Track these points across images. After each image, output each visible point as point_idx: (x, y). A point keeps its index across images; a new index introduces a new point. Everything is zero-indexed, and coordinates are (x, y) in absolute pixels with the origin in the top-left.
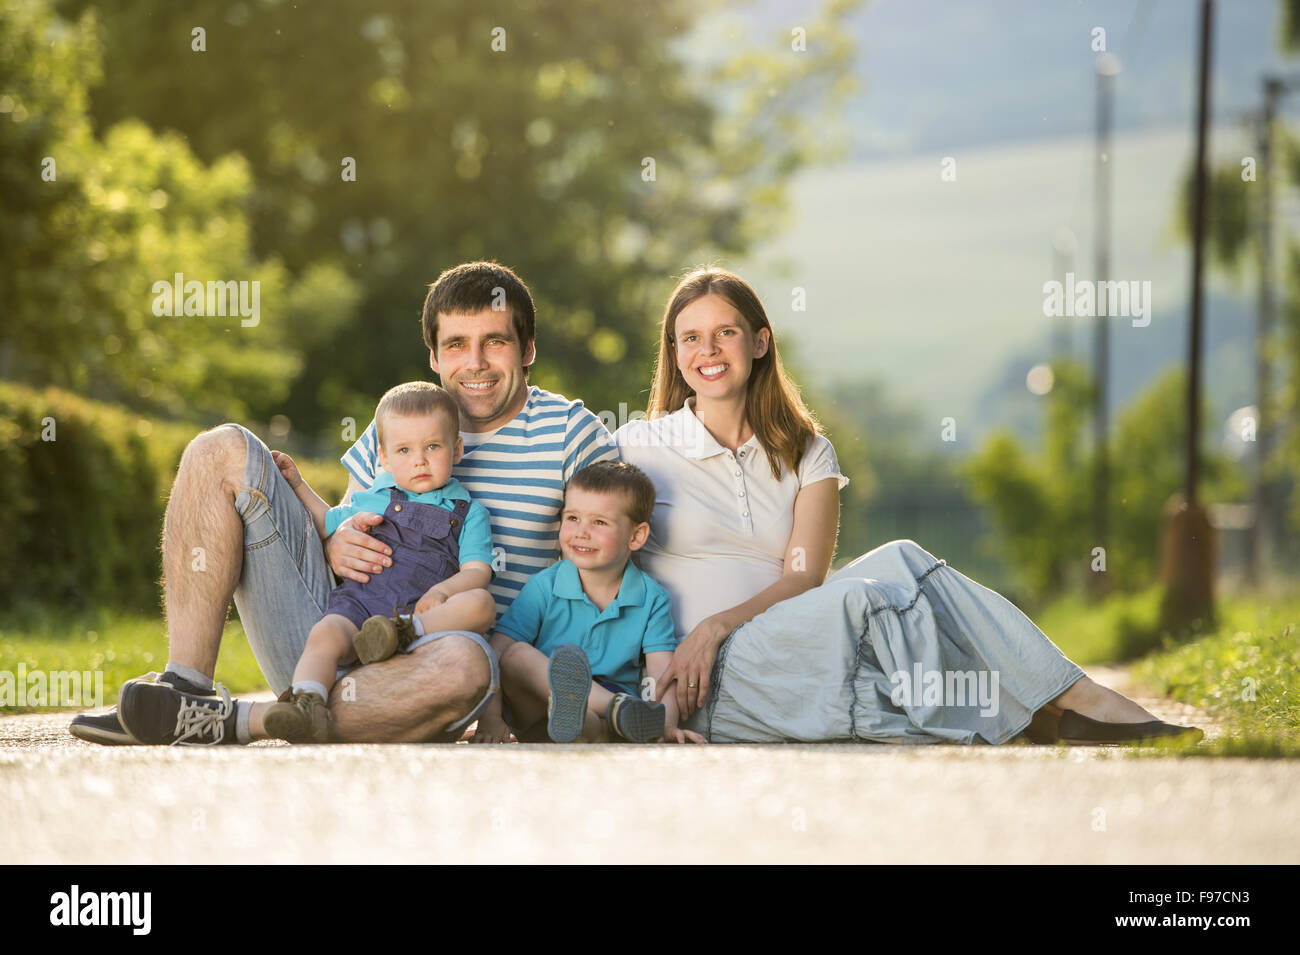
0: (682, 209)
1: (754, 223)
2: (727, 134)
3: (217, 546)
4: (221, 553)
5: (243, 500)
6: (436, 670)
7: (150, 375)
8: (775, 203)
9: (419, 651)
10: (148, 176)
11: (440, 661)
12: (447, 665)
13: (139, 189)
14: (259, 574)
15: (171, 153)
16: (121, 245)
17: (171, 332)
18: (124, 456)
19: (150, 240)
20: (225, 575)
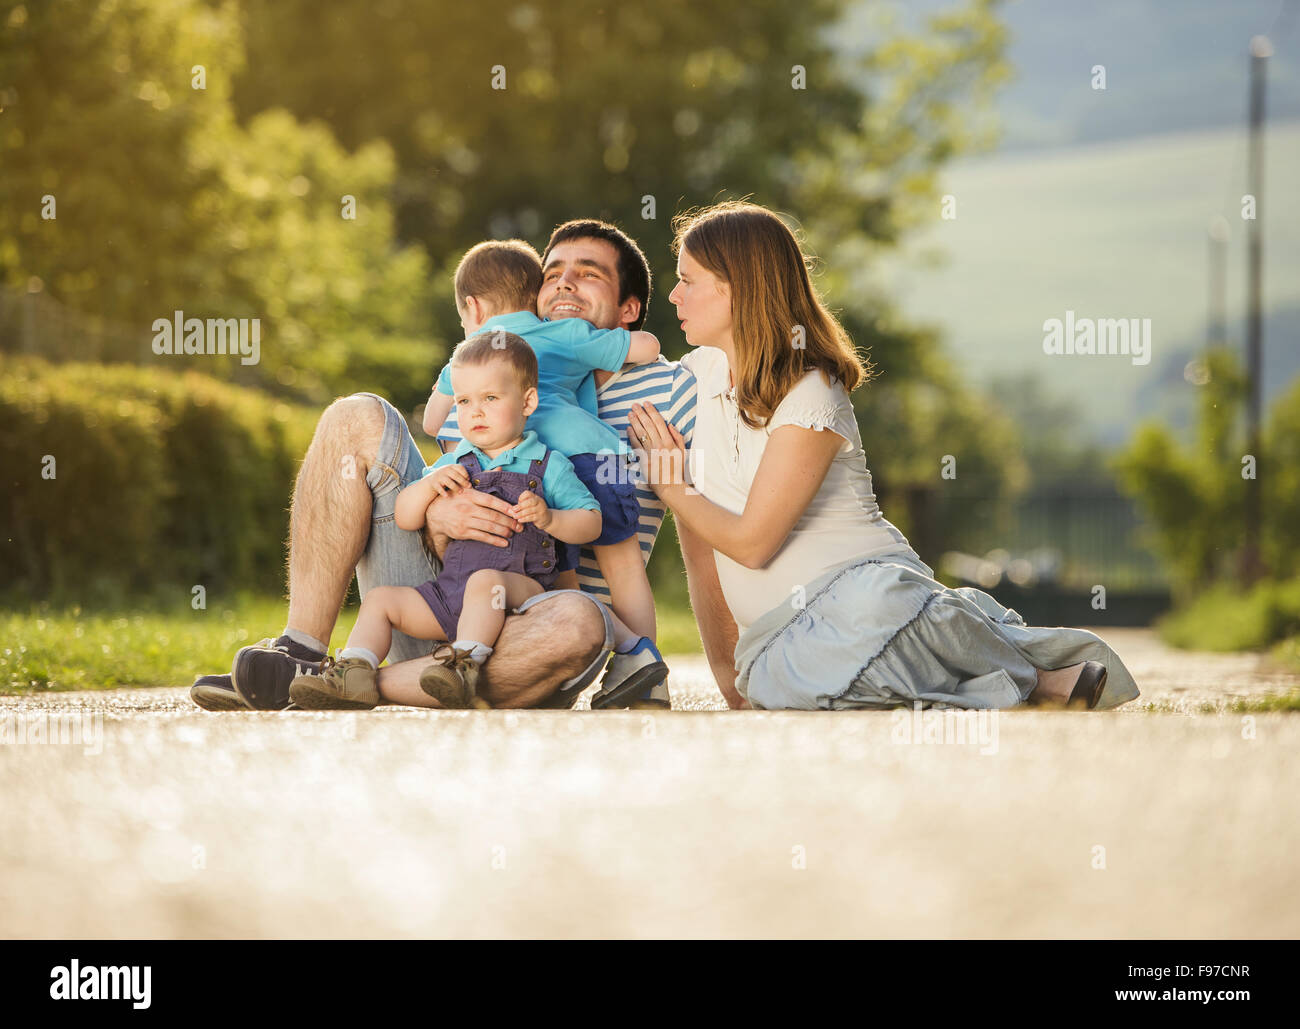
0: (831, 198)
1: (903, 212)
2: (877, 120)
3: (343, 520)
4: (347, 527)
5: (375, 475)
6: (550, 629)
7: (290, 361)
8: (927, 192)
9: (533, 610)
10: (290, 164)
11: (553, 620)
12: (563, 622)
13: (282, 177)
14: (385, 546)
15: (316, 142)
16: (262, 233)
17: (313, 319)
18: (261, 441)
19: (291, 229)
20: (349, 549)
